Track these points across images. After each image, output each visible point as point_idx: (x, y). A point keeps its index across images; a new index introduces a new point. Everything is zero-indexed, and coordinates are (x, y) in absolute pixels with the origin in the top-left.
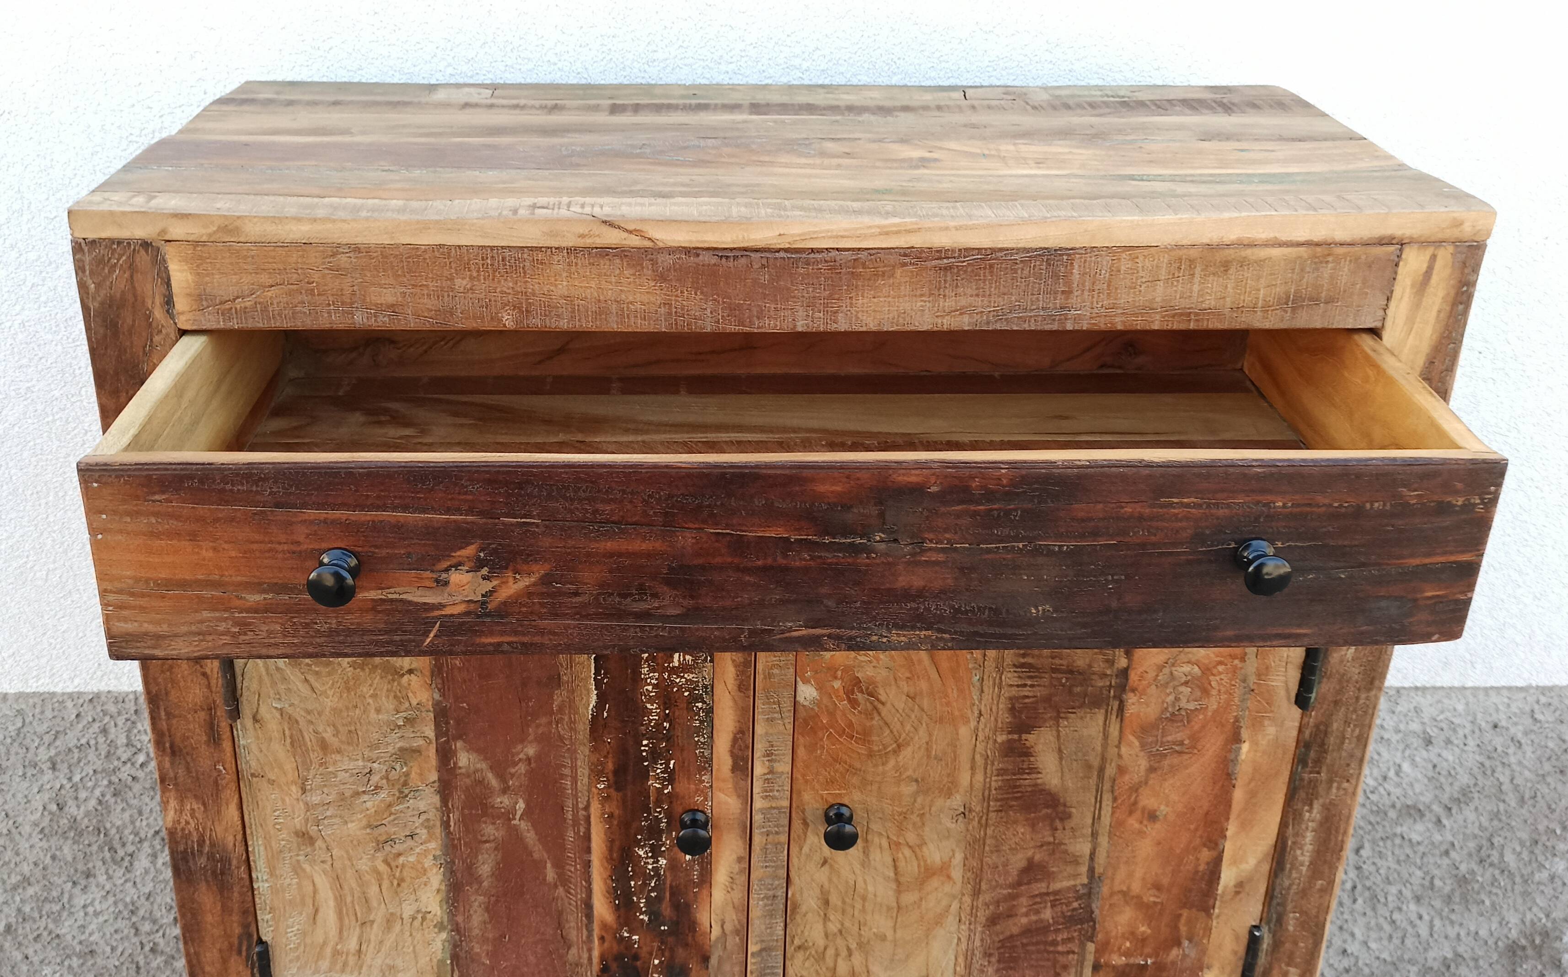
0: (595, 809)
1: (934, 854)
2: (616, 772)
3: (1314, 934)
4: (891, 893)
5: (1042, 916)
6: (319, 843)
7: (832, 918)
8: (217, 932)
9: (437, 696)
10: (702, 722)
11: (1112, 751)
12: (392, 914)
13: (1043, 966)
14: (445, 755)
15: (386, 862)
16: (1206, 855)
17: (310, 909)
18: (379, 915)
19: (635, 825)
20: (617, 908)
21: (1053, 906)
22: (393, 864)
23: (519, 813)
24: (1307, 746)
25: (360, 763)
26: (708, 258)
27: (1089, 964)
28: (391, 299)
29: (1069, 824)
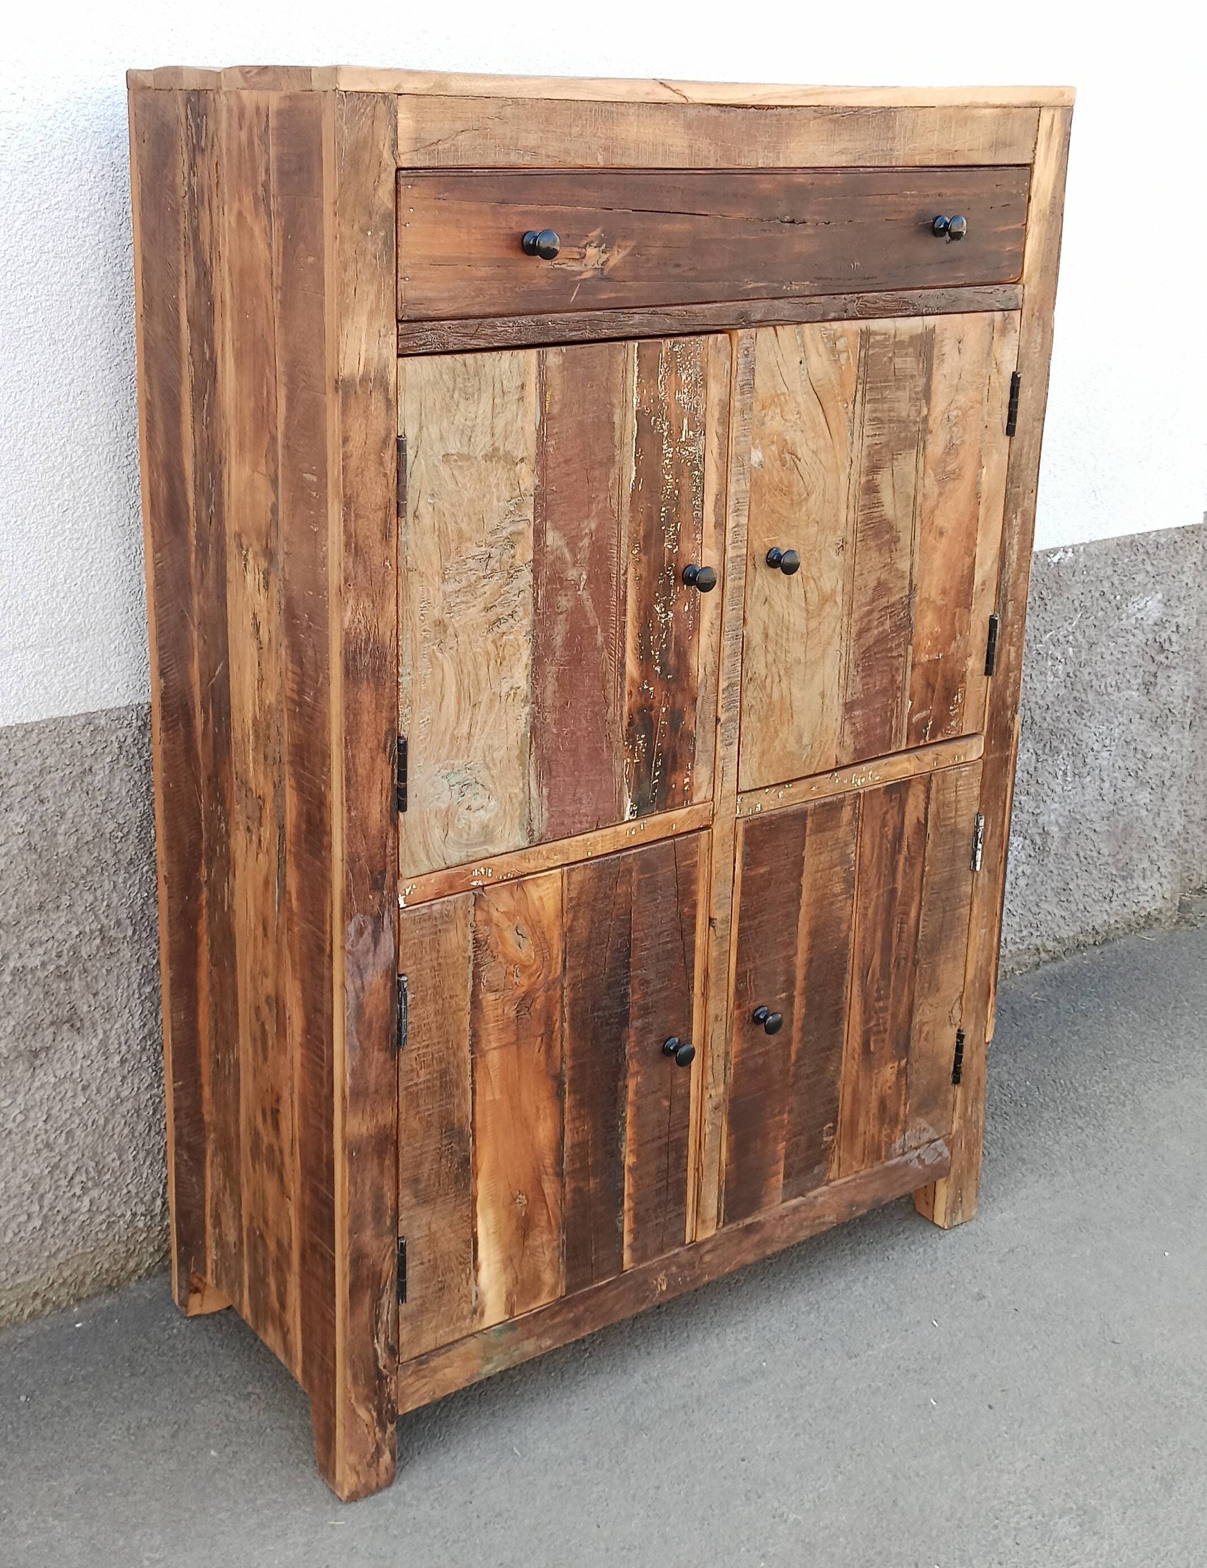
0: (631, 570)
1: (827, 584)
2: (645, 537)
3: (1021, 618)
4: (803, 621)
5: (885, 627)
6: (450, 630)
7: (770, 649)
8: (370, 730)
9: (537, 483)
10: (697, 487)
11: (920, 483)
12: (494, 693)
13: (886, 671)
14: (539, 534)
15: (494, 642)
17: (437, 698)
18: (484, 697)
19: (655, 584)
20: (641, 663)
21: (890, 617)
22: (499, 643)
23: (583, 583)
24: (1013, 468)
25: (483, 549)
26: (714, 112)
27: (909, 664)
28: (533, 143)
29: (899, 546)
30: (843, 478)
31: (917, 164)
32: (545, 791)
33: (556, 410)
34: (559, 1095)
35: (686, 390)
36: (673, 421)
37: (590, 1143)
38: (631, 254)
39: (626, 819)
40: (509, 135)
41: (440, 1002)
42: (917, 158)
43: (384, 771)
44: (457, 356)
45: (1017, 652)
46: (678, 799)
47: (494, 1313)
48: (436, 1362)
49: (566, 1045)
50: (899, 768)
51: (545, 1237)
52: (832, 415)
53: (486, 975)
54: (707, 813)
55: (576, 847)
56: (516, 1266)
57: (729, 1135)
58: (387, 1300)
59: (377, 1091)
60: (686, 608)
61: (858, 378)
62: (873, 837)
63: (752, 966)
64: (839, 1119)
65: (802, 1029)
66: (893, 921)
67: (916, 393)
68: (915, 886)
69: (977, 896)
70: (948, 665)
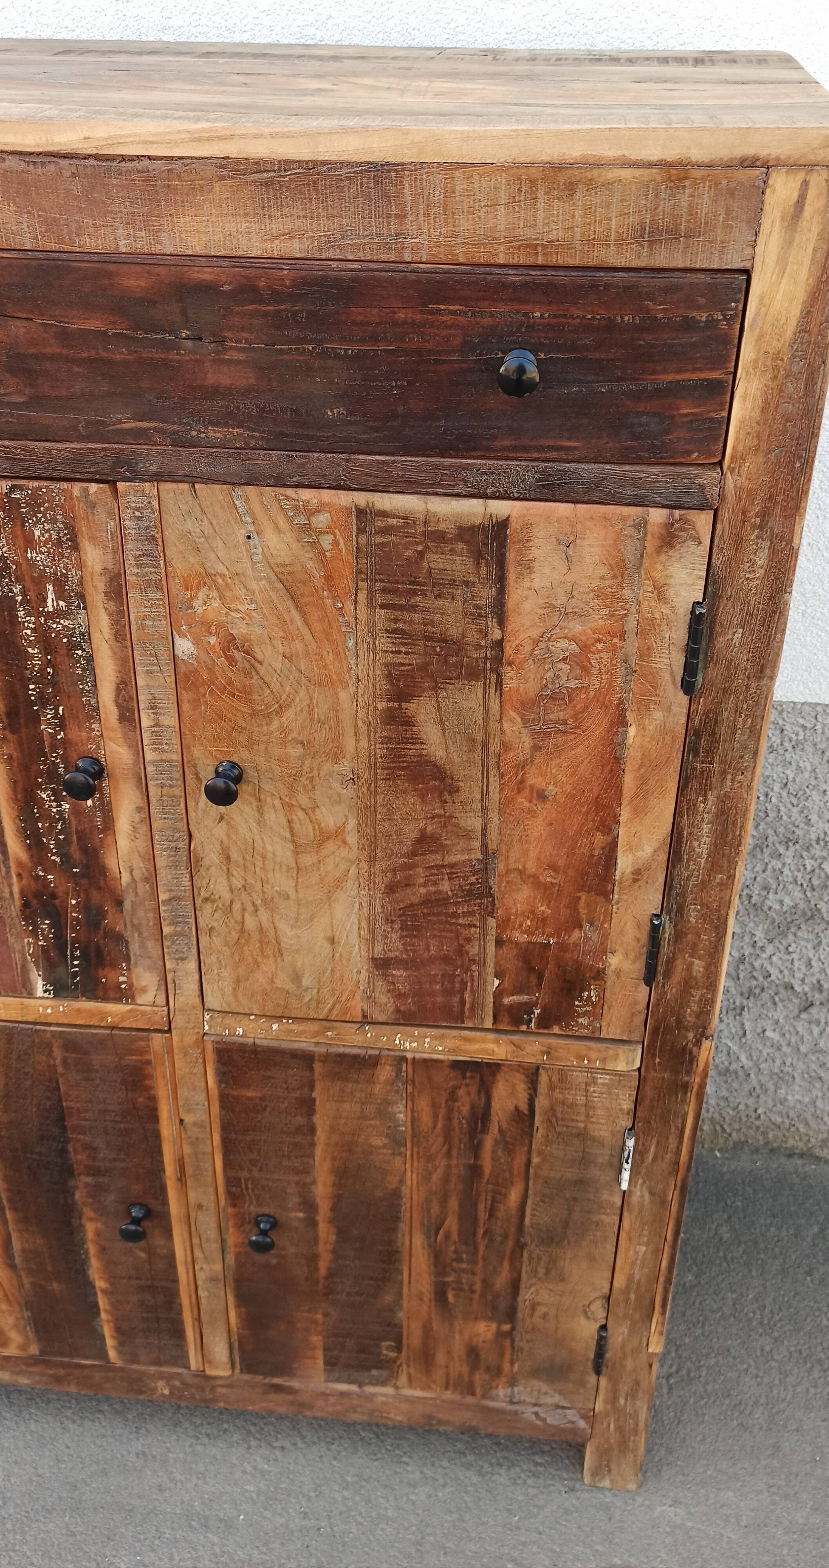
1: (329, 818)
2: (8, 714)
3: (717, 928)
4: (289, 853)
5: (441, 888)
7: (235, 873)
10: (84, 670)
11: (494, 726)
13: (447, 937)
16: (600, 839)
19: (34, 768)
20: (29, 848)
21: (450, 879)
24: (698, 734)
27: (491, 939)
29: (462, 796)
30: (344, 696)
35: (43, 549)
36: (29, 584)
37: (46, 1255)
39: (40, 994)
42: (460, 249)
45: (707, 968)
46: (111, 994)
50: (477, 1045)
52: (314, 614)
54: (158, 1018)
57: (237, 1306)
60: (89, 804)
61: (359, 572)
62: (434, 1106)
63: (248, 1176)
64: (405, 1342)
65: (334, 1252)
66: (478, 1195)
67: (477, 607)
68: (515, 1172)
69: (630, 1212)
70: (568, 955)
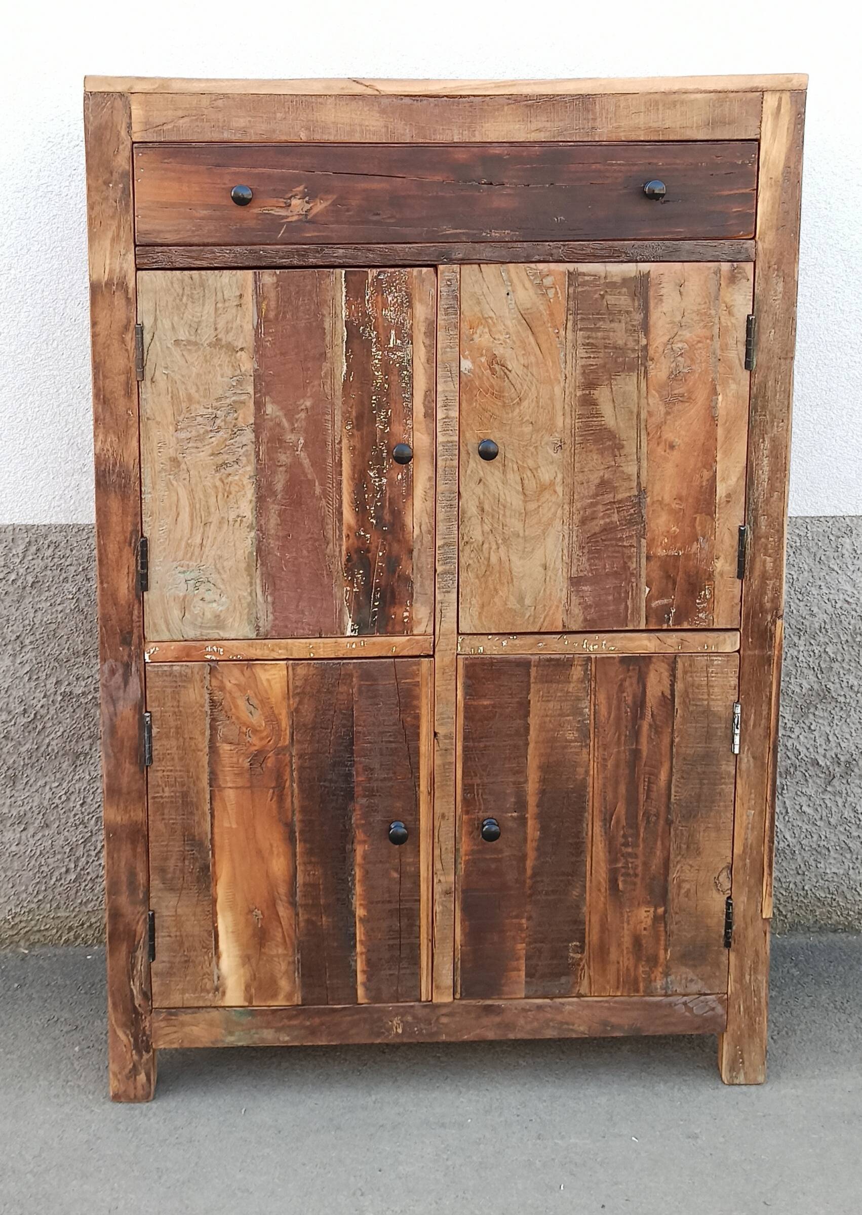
0: (345, 441)
1: (546, 475)
2: (357, 418)
3: (778, 531)
4: (521, 503)
5: (612, 519)
6: (183, 466)
7: (486, 521)
8: (118, 529)
9: (256, 367)
10: (407, 384)
11: (643, 401)
12: (223, 518)
13: (616, 557)
14: (259, 406)
15: (221, 480)
16: (706, 474)
17: (173, 513)
18: (215, 519)
19: (368, 454)
20: (357, 514)
21: (618, 512)
22: (225, 481)
23: (300, 446)
24: (756, 398)
25: (210, 410)
26: (407, 101)
27: (644, 555)
28: (243, 125)
29: (623, 452)
30: (558, 390)
31: (623, 139)
32: (270, 599)
33: (272, 315)
34: (291, 839)
35: (392, 309)
36: (381, 331)
37: (321, 887)
38: (334, 204)
39: (349, 633)
40: (221, 120)
41: (181, 740)
42: (622, 134)
43: (129, 560)
44: (186, 272)
45: (774, 562)
46: (398, 628)
47: (234, 996)
48: (185, 1018)
49: (296, 802)
50: (637, 643)
51: (281, 951)
52: (542, 338)
53: (222, 731)
54: (427, 645)
55: (299, 647)
56: (254, 965)
57: (462, 921)
58: (141, 955)
59: (129, 793)
60: (400, 477)
61: (568, 310)
62: (609, 699)
63: (479, 781)
64: (587, 941)
65: (538, 849)
66: (639, 778)
67: (633, 326)
68: (663, 752)
69: (741, 778)
70: (691, 563)
